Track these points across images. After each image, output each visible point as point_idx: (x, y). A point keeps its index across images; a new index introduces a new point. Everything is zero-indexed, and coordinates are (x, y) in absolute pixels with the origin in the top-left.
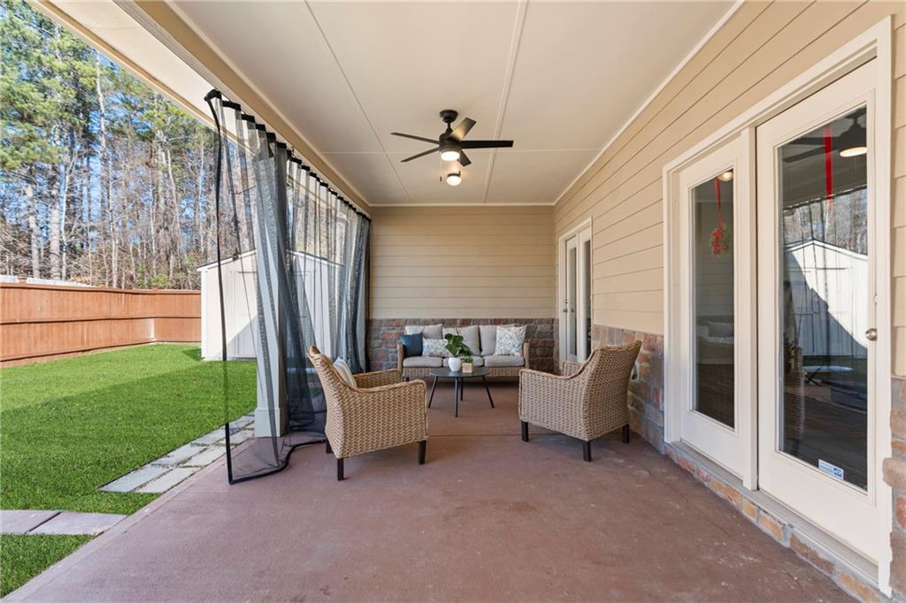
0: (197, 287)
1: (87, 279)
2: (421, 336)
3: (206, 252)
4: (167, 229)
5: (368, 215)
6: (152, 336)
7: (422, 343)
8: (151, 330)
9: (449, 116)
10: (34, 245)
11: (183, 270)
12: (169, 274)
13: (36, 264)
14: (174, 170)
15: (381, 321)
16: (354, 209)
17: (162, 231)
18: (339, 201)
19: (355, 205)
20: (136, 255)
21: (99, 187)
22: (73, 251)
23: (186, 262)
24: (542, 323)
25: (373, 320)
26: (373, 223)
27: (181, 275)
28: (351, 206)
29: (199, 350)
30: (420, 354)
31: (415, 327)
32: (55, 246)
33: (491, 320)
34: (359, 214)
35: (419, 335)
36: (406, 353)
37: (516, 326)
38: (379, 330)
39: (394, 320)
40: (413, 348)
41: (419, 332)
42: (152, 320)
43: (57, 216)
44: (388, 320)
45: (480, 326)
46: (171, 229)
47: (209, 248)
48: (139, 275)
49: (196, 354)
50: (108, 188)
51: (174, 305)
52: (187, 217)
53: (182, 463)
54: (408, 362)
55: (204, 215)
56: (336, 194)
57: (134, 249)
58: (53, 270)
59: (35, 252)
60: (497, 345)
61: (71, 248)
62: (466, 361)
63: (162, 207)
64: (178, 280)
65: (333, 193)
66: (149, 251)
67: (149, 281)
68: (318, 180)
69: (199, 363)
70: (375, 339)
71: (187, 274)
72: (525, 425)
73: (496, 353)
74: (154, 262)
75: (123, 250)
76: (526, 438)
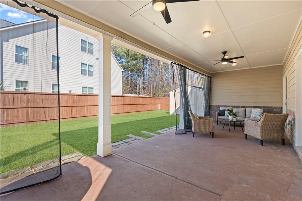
0: (169, 96)
1: (146, 94)
2: (225, 110)
3: (171, 86)
4: (162, 81)
5: (210, 76)
6: (159, 108)
7: (225, 112)
8: (159, 107)
9: (225, 53)
10: (137, 87)
11: (165, 91)
12: (162, 93)
13: (138, 91)
14: (164, 65)
15: (214, 106)
16: (205, 75)
17: (161, 81)
18: (200, 74)
19: (205, 74)
20: (155, 88)
21: (148, 72)
22: (144, 88)
23: (166, 89)
24: (276, 108)
25: (212, 105)
26: (212, 78)
27: (165, 93)
28: (204, 75)
29: (169, 112)
30: (224, 116)
31: (223, 108)
32: (141, 87)
33: (253, 107)
34: (207, 76)
35: (224, 110)
36: (219, 115)
37: (260, 109)
38: (213, 108)
39: (218, 106)
40: (222, 113)
41: (224, 109)
42: (159, 105)
43: (141, 80)
44: (216, 106)
45: (246, 108)
46: (163, 81)
47: (172, 85)
48: (156, 93)
49: (169, 113)
50: (150, 72)
51: (164, 101)
52: (166, 77)
53: (166, 130)
54: (219, 117)
55: (170, 75)
56: (199, 73)
57: (155, 87)
58: (141, 92)
59: (138, 89)
60: (252, 114)
61: (143, 87)
62: (234, 117)
63: (161, 75)
64: (164, 94)
65: (198, 73)
66: (158, 87)
67: (158, 95)
68: (194, 71)
69: (169, 115)
70: (212, 111)
71: (166, 93)
72: (246, 135)
73: (251, 117)
74: (159, 90)
75: (153, 87)
76: (246, 138)
